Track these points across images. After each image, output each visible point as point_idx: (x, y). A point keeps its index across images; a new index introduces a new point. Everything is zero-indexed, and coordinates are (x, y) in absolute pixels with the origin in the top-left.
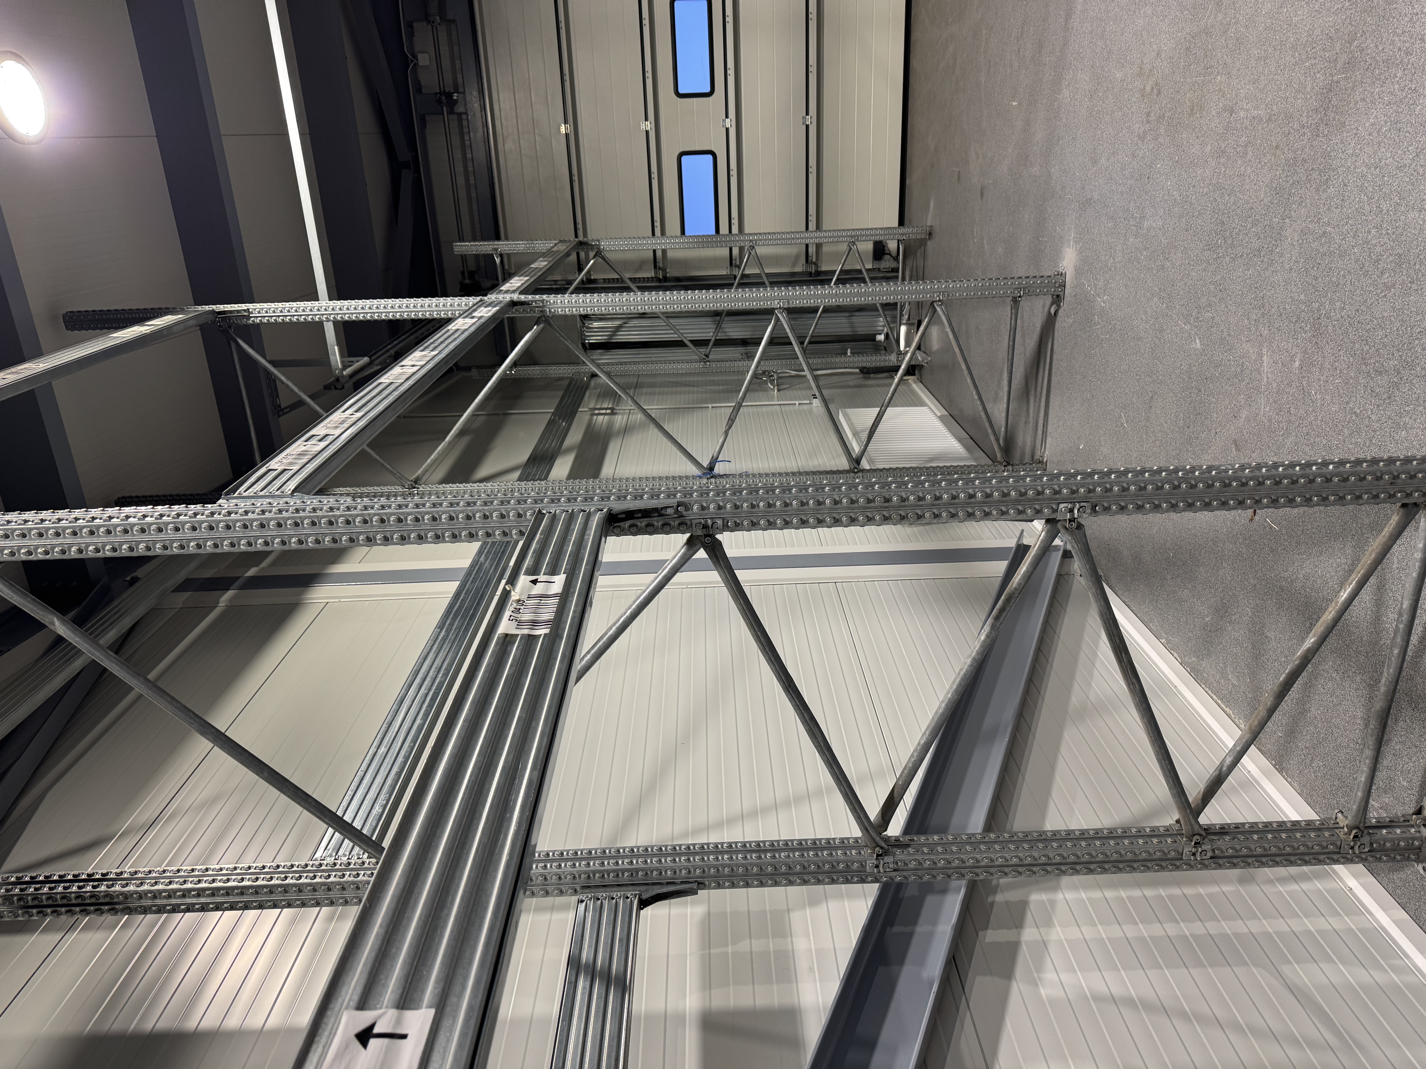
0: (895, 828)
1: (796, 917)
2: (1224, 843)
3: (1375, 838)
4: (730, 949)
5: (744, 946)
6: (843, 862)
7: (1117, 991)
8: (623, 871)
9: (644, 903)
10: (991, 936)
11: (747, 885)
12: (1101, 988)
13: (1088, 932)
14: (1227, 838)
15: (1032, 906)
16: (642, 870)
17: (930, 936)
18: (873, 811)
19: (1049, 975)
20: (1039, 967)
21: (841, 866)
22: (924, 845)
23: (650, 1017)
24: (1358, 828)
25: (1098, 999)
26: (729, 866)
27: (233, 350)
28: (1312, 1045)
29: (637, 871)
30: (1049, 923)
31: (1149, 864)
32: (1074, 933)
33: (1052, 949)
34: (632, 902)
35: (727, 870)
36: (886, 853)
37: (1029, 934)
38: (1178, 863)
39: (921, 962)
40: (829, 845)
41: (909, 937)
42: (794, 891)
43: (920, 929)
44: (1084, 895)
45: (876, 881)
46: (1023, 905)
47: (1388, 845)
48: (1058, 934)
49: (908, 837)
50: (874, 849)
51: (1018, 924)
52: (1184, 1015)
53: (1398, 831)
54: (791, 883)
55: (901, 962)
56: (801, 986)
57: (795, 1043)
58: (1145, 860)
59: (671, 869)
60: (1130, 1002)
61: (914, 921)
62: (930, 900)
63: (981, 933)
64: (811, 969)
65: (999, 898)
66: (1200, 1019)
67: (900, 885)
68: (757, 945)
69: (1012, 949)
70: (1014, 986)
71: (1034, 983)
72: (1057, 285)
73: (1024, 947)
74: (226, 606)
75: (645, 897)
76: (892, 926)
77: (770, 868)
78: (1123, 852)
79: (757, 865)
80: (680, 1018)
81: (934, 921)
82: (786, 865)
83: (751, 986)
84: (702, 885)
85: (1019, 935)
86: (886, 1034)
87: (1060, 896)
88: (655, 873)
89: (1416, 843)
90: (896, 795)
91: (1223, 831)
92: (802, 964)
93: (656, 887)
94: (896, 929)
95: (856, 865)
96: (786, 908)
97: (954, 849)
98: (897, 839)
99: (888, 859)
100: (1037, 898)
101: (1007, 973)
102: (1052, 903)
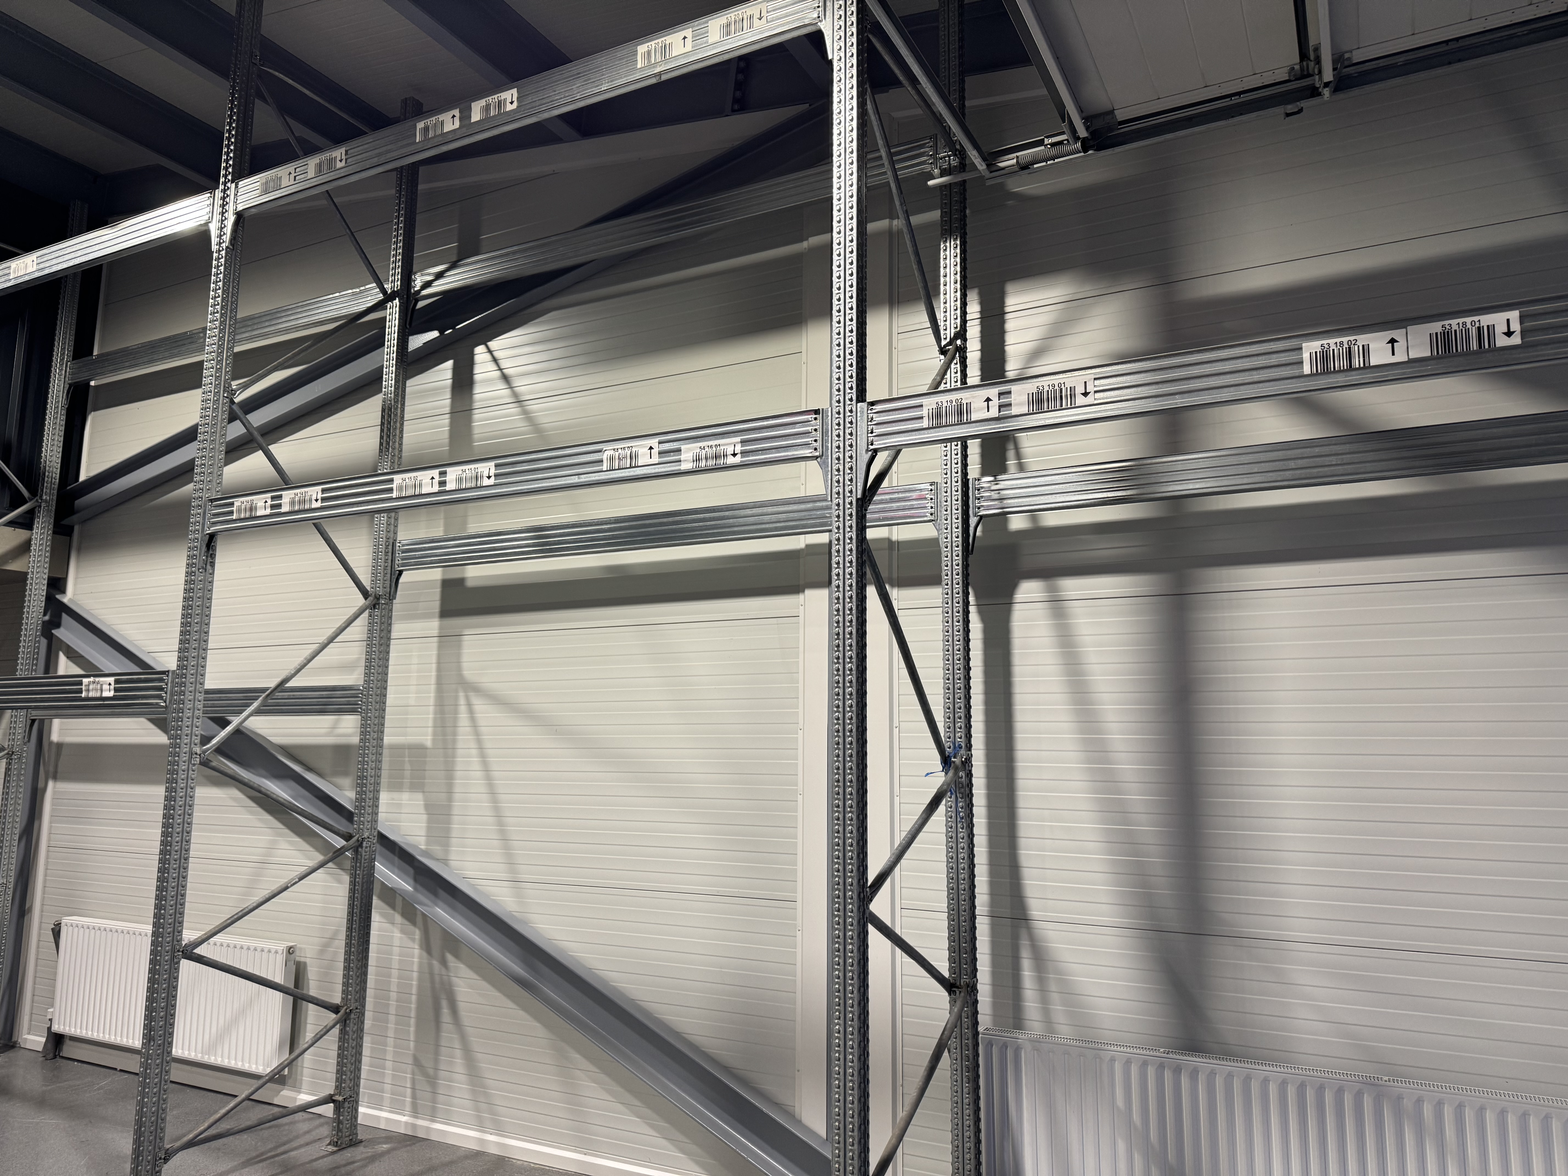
1: (419, 796)
4: (407, 759)
5: (407, 766)
30: (402, 931)
32: (397, 942)
37: (398, 918)
43: (396, 859)
64: (393, 799)
68: (407, 773)
85: (398, 913)
87: (417, 947)
92: (395, 795)
102: (413, 940)
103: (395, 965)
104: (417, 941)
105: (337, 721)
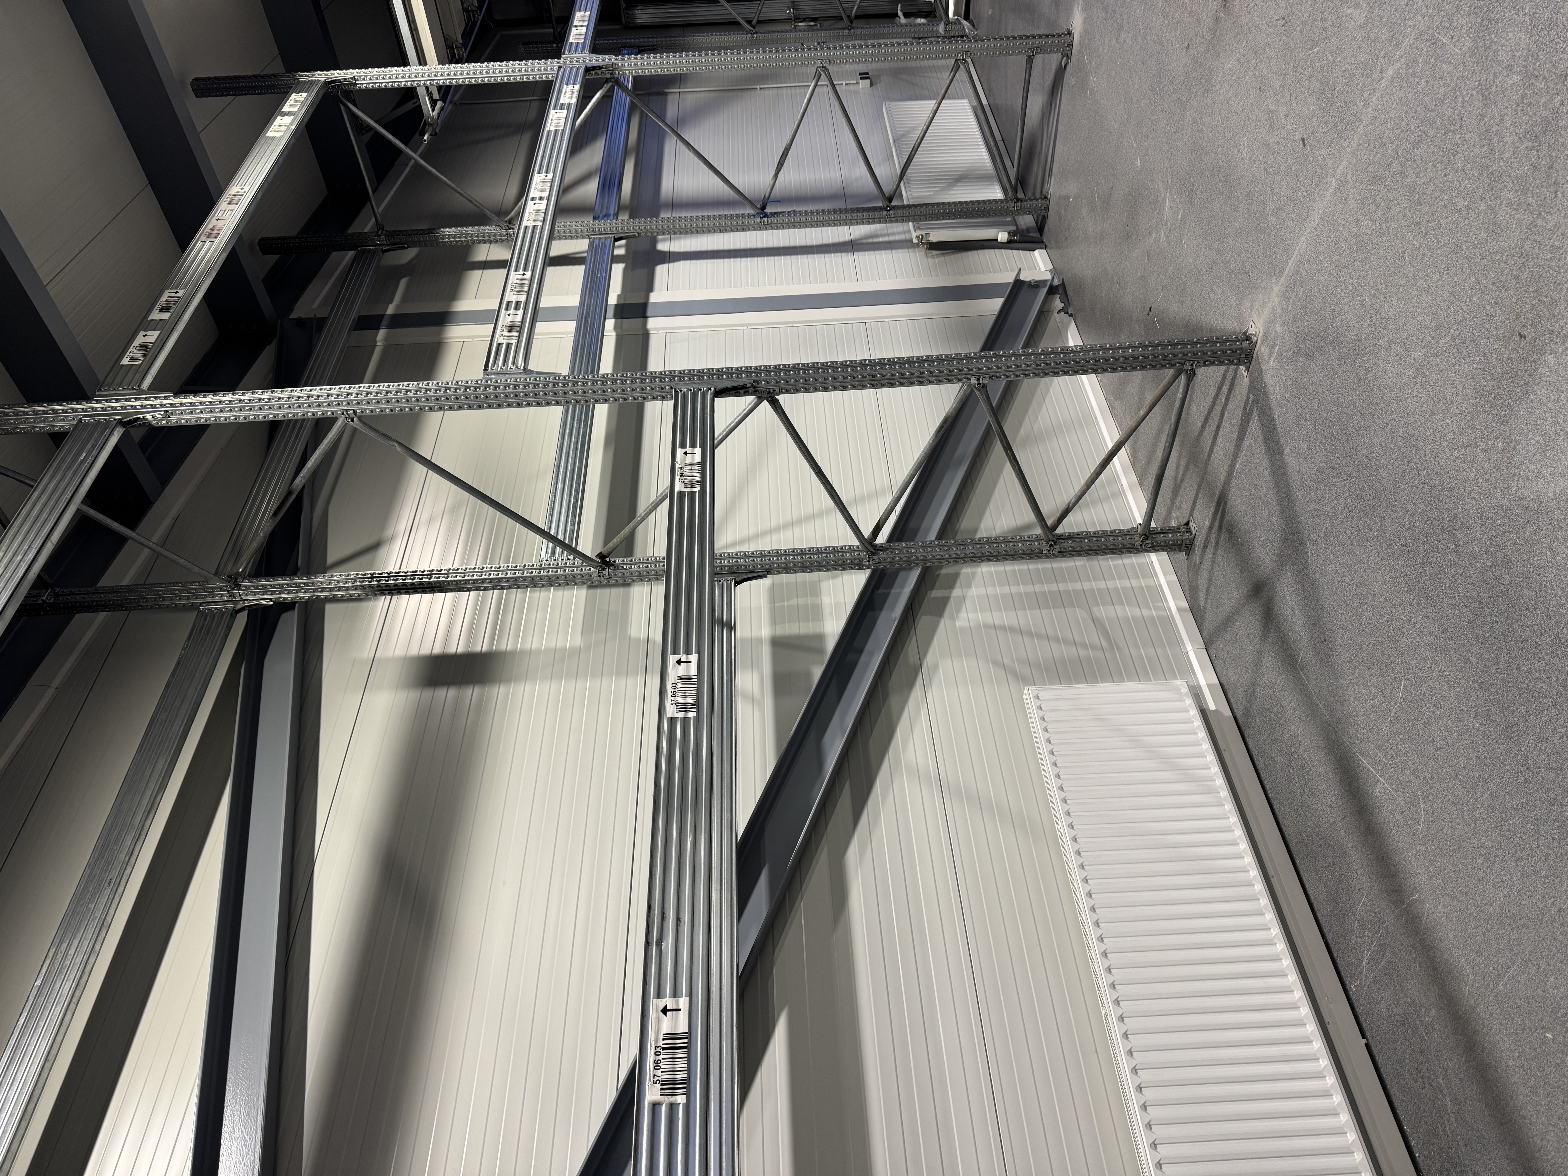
0: (881, 539)
1: (824, 585)
2: (1067, 544)
3: (1154, 540)
4: (786, 604)
5: (794, 602)
6: (849, 559)
7: (998, 622)
8: (725, 567)
9: (737, 583)
10: (935, 594)
11: (795, 572)
12: (990, 621)
13: (990, 590)
14: (1070, 541)
15: (962, 577)
16: (735, 566)
17: (899, 595)
18: (867, 532)
19: (963, 615)
20: (958, 611)
21: (848, 561)
22: (896, 549)
23: (742, 640)
24: (1145, 535)
25: (987, 626)
26: (785, 563)
27: (343, 111)
28: (1093, 648)
29: (733, 566)
30: (969, 586)
31: (1024, 556)
32: (982, 591)
33: (968, 602)
34: (731, 583)
35: (783, 565)
36: (874, 554)
37: (956, 592)
38: (1040, 555)
39: (892, 609)
40: (842, 550)
41: (887, 596)
42: (823, 574)
43: (894, 591)
44: (993, 569)
45: (868, 568)
46: (957, 575)
47: (1162, 543)
48: (974, 591)
49: (888, 544)
50: (867, 552)
51: (951, 587)
52: (1030, 634)
53: (1170, 535)
54: (820, 571)
55: (881, 609)
56: (825, 623)
57: (821, 651)
58: (1021, 554)
59: (752, 565)
60: (1003, 628)
61: (891, 586)
62: (902, 574)
63: (929, 592)
64: (831, 614)
65: (943, 571)
66: (1039, 636)
67: (883, 570)
68: (801, 601)
69: (945, 601)
70: (942, 621)
71: (953, 619)
72: (1066, 45)
73: (952, 599)
74: (383, 345)
75: (738, 580)
76: (878, 589)
77: (808, 564)
78: (1008, 550)
79: (800, 562)
80: (760, 640)
81: (902, 587)
82: (817, 561)
83: (797, 624)
84: (769, 573)
85: (951, 593)
86: (869, 647)
87: (979, 570)
88: (743, 567)
89: (1179, 542)
90: (881, 524)
91: (1070, 537)
92: (826, 611)
93: (743, 575)
94: (881, 591)
95: (857, 561)
96: (818, 580)
97: (913, 551)
98: (881, 545)
99: (876, 557)
100: (966, 570)
101: (940, 614)
102: (974, 574)
103: (1006, 590)
104: (974, 570)
105: (744, 696)
